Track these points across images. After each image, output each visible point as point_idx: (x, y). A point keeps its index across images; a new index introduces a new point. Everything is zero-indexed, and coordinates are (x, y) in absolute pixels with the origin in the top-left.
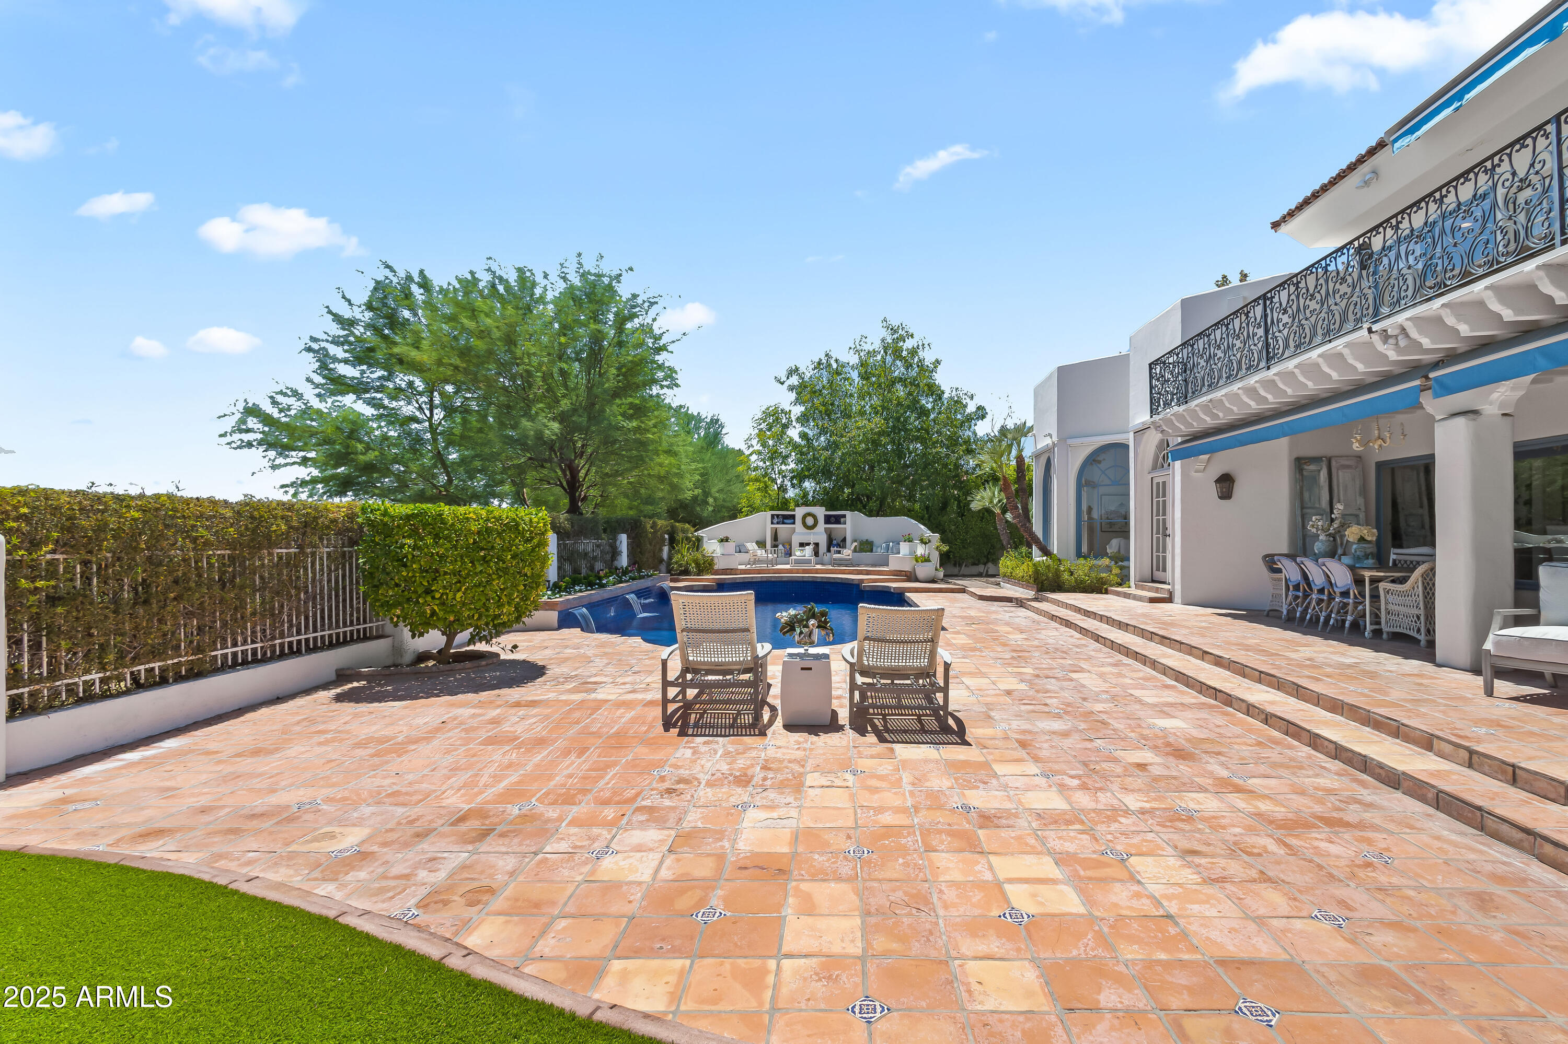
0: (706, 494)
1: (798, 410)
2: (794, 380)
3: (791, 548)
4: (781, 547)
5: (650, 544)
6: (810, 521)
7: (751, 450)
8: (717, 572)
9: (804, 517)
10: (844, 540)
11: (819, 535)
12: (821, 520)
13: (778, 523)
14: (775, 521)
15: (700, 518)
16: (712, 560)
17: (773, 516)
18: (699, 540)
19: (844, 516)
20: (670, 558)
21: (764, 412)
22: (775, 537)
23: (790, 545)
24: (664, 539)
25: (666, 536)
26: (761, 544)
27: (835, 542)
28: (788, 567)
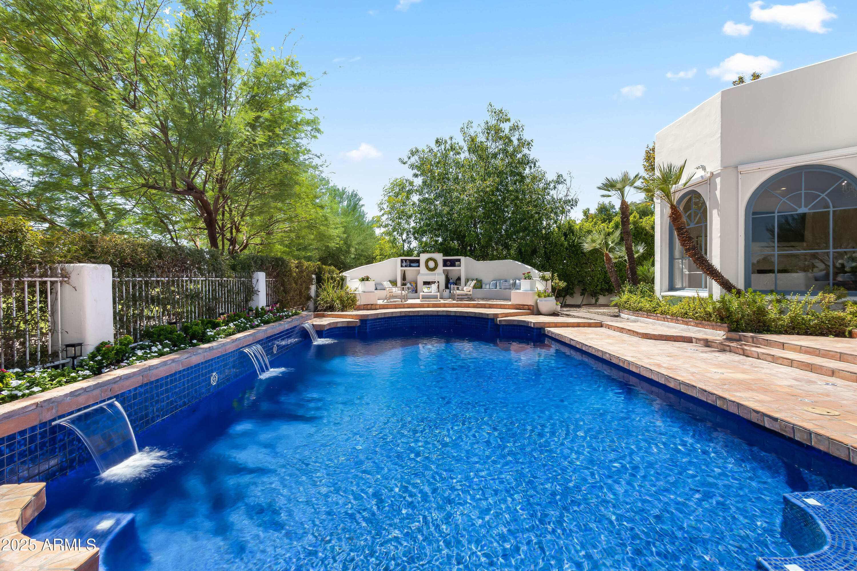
0: (349, 246)
1: (418, 182)
2: (415, 160)
3: (416, 286)
4: (408, 285)
5: (296, 284)
6: (431, 264)
7: (383, 212)
8: (359, 308)
9: (427, 261)
10: (459, 279)
11: (439, 276)
12: (440, 263)
13: (406, 266)
14: (404, 264)
15: (343, 263)
16: (355, 297)
17: (402, 261)
18: (343, 279)
19: (459, 260)
20: (317, 295)
21: (392, 184)
22: (404, 278)
23: (416, 284)
24: (311, 279)
25: (314, 276)
26: (394, 283)
27: (451, 281)
28: (418, 301)
